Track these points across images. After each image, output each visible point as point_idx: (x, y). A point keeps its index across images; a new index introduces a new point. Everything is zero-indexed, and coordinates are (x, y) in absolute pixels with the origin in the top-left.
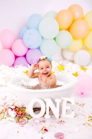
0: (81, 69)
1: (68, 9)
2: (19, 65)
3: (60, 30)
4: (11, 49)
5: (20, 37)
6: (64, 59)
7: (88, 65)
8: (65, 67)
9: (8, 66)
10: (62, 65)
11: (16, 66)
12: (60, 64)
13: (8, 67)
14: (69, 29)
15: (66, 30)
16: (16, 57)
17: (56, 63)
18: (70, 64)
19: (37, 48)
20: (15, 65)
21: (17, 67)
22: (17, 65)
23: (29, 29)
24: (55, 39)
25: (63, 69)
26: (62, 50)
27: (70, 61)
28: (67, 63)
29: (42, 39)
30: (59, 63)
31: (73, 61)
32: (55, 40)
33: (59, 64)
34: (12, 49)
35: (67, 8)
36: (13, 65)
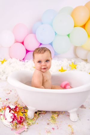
1: (85, 6)
2: (30, 60)
3: (75, 26)
4: (23, 43)
5: (32, 32)
6: (76, 57)
8: (77, 66)
9: (19, 59)
10: (74, 64)
11: (26, 61)
12: (72, 62)
13: (18, 61)
14: (84, 26)
15: (81, 27)
16: (27, 51)
17: (68, 60)
18: (83, 63)
19: (49, 44)
20: (26, 60)
21: (27, 62)
22: (28, 60)
23: (42, 24)
24: (68, 35)
25: (75, 68)
26: (75, 48)
27: (83, 60)
28: (80, 62)
29: (55, 35)
30: (71, 61)
31: (86, 61)
32: (69, 36)
33: (71, 62)
36: (24, 59)
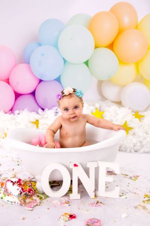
0: (134, 117)
1: (110, 11)
2: (23, 110)
3: (96, 47)
4: (8, 81)
5: (25, 60)
6: (104, 98)
7: (146, 110)
8: (105, 113)
9: (3, 111)
10: (100, 110)
11: (16, 112)
12: (96, 108)
13: (2, 114)
14: (111, 46)
15: (106, 47)
16: (17, 95)
17: (90, 105)
18: (115, 107)
19: (55, 80)
20: (16, 110)
21: (19, 114)
22: (19, 110)
23: (40, 45)
24: (87, 63)
25: (102, 117)
26: (100, 84)
27: (114, 102)
28: (110, 107)
29: (65, 63)
30: (94, 105)
31: (119, 103)
32: (87, 65)
33: (94, 107)
34: (10, 81)
35: (108, 10)
36: (11, 110)
